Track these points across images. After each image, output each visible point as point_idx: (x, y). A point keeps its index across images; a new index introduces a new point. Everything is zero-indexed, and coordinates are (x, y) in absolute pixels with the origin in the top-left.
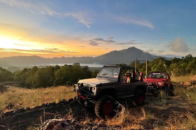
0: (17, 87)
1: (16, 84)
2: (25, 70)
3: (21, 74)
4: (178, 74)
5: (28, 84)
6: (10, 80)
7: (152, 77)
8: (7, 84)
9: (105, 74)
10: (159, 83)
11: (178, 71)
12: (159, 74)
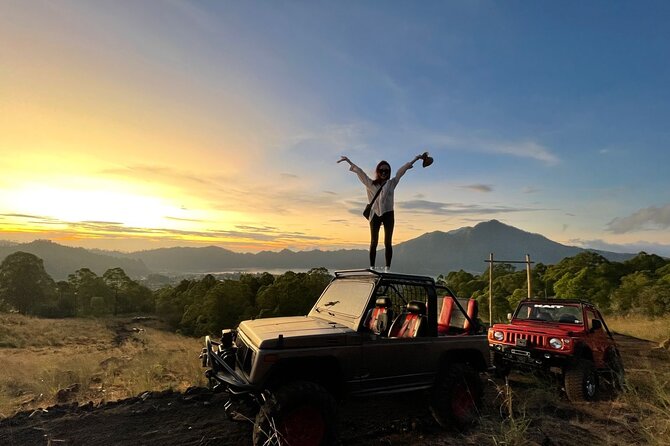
0: (161, 329)
1: (157, 322)
2: (185, 285)
3: (174, 295)
4: (656, 309)
5: (187, 325)
6: (146, 310)
7: (533, 319)
8: (138, 321)
9: (332, 304)
10: (552, 341)
11: (654, 297)
12: (558, 307)
